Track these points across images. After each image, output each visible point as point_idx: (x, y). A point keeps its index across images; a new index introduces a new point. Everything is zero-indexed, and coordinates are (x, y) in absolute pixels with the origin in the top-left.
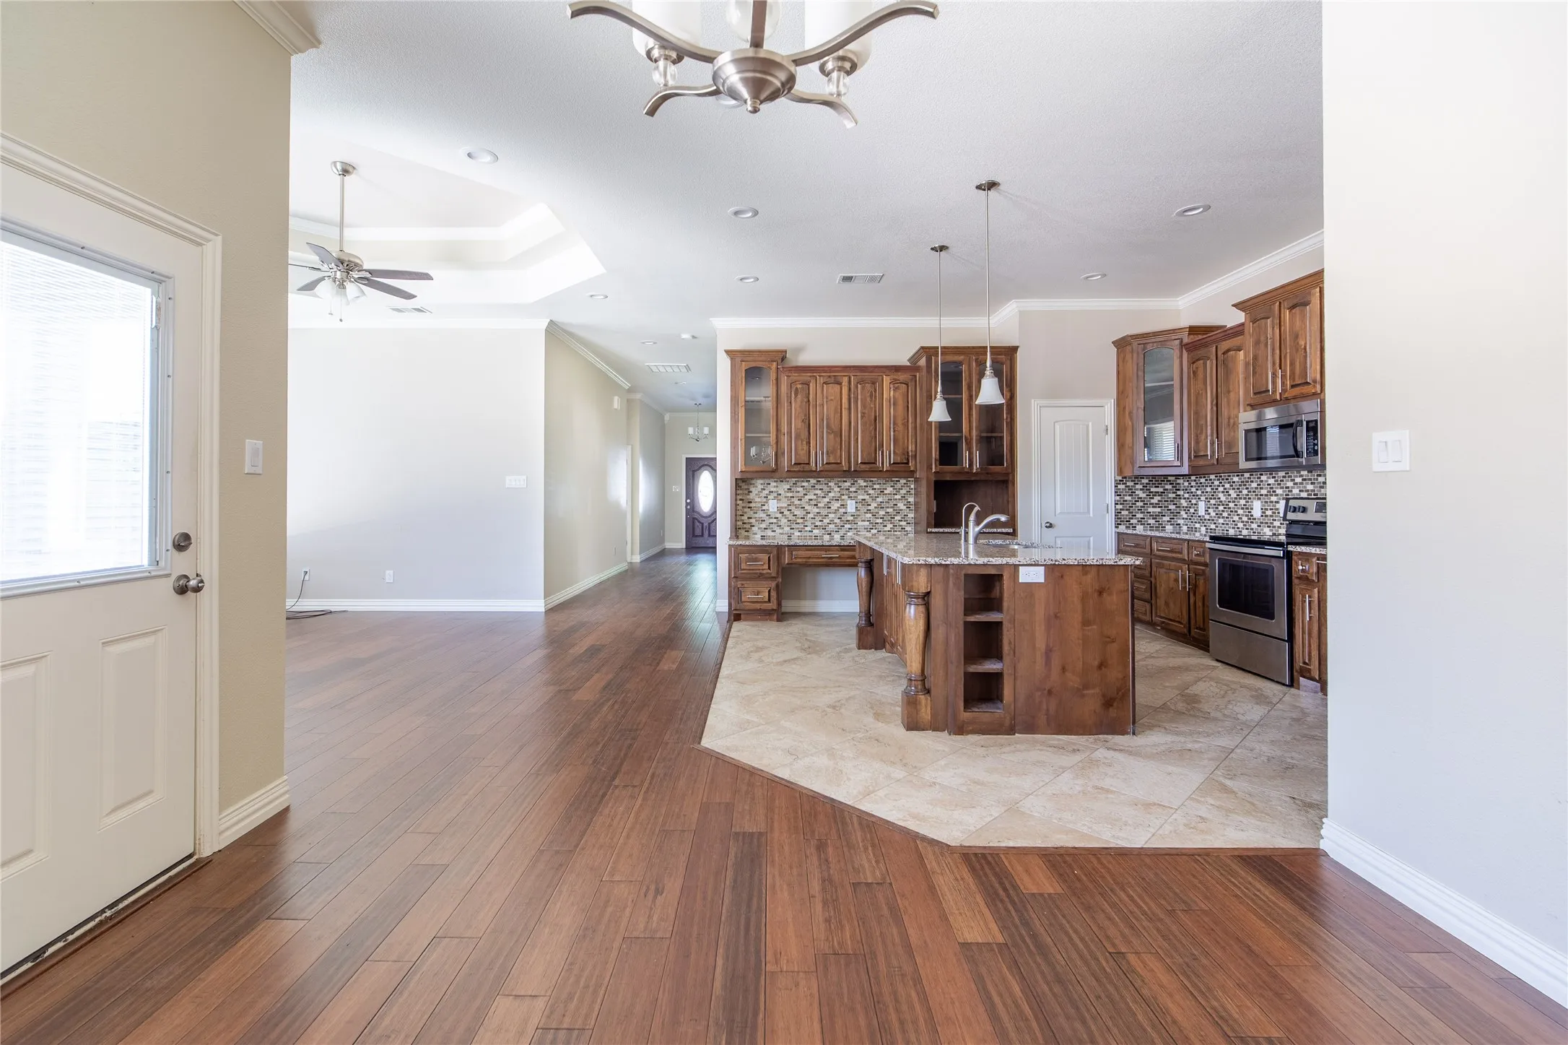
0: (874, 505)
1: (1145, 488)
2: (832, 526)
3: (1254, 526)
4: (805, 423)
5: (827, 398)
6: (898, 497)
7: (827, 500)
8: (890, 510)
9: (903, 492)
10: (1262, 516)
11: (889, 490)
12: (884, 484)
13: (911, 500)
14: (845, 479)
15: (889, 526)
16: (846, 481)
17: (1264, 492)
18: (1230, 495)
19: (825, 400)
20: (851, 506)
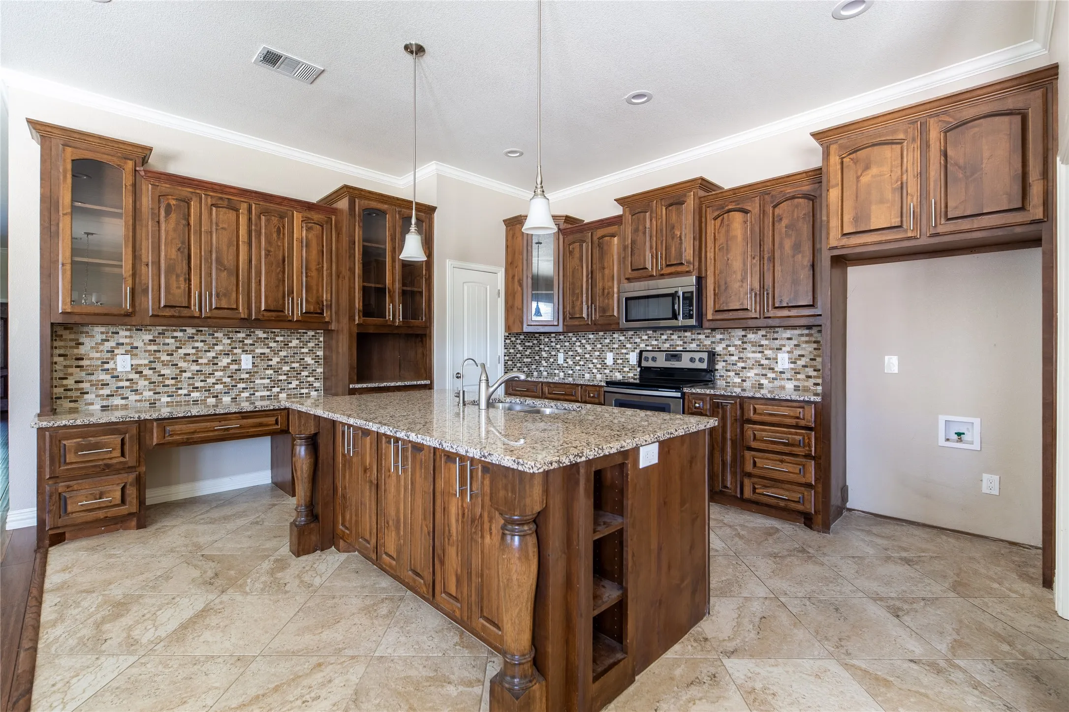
0: (276, 360)
1: (522, 344)
2: (219, 387)
3: (607, 371)
4: (182, 252)
5: (217, 224)
6: (305, 350)
7: (211, 354)
8: (295, 365)
9: (311, 345)
10: (614, 364)
11: (295, 343)
12: (288, 336)
13: (320, 353)
14: (238, 330)
15: (295, 383)
16: (240, 332)
17: (616, 346)
18: (586, 348)
19: (214, 227)
20: (246, 362)
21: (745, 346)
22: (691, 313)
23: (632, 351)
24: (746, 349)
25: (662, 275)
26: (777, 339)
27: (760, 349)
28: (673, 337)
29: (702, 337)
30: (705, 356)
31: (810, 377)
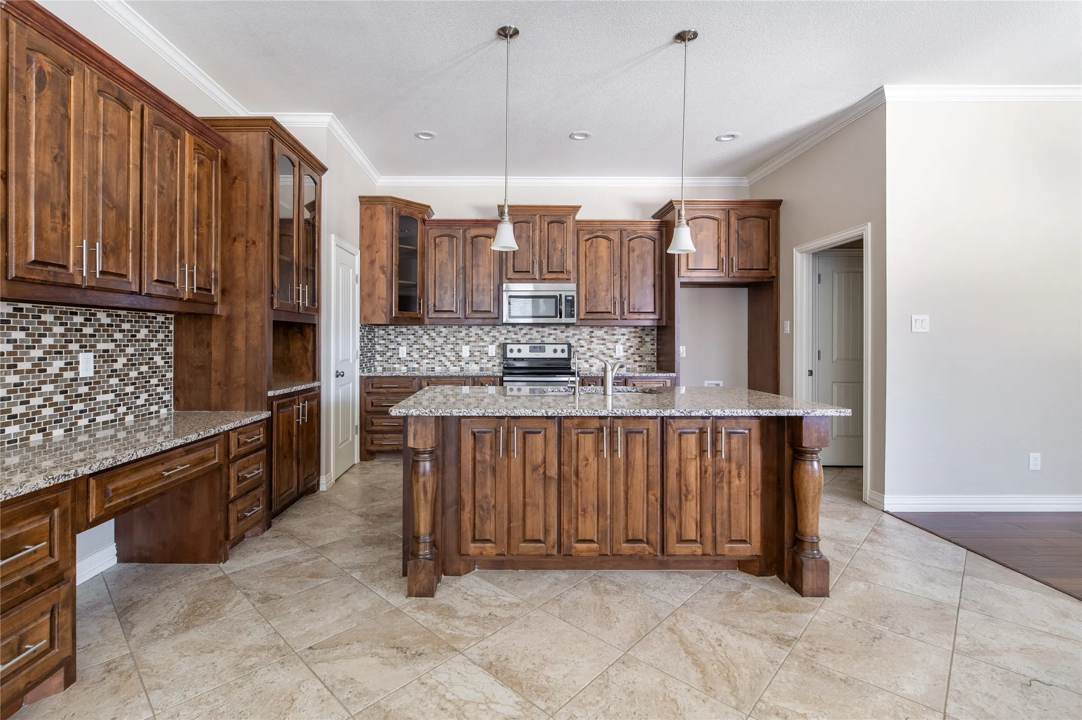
0: (122, 360)
2: (48, 412)
3: (462, 363)
6: (154, 345)
8: (144, 368)
9: (161, 336)
10: (470, 356)
11: (144, 332)
12: (136, 322)
13: (170, 349)
15: (144, 396)
16: (76, 314)
17: (472, 339)
18: (437, 341)
20: (86, 365)
21: (593, 339)
22: (573, 313)
23: (490, 344)
24: (593, 342)
25: (545, 279)
26: (614, 335)
27: (602, 342)
28: (532, 332)
29: (558, 332)
30: (565, 347)
31: (636, 361)
